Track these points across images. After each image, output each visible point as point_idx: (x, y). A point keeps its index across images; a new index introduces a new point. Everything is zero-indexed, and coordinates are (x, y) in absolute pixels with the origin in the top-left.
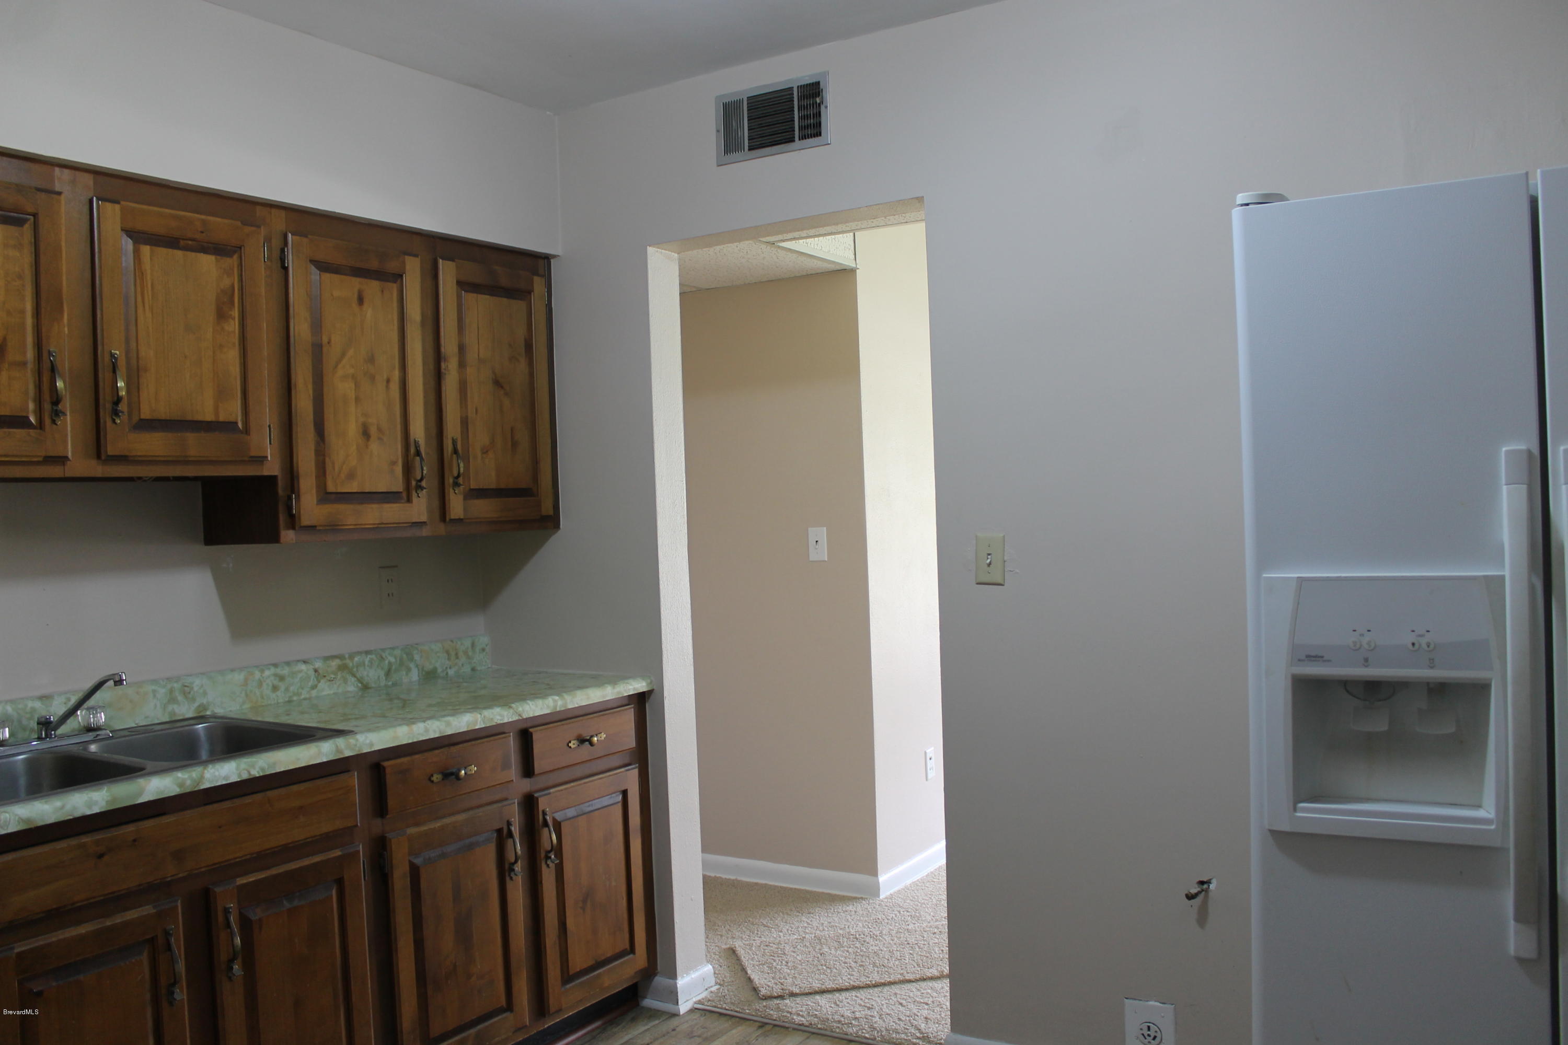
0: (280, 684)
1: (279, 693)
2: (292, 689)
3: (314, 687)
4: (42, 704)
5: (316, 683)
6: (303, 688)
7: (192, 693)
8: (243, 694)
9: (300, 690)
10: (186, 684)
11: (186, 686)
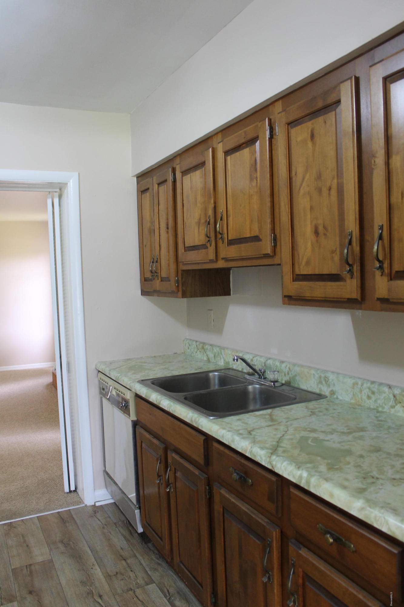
0: (372, 396)
1: (371, 401)
2: (379, 402)
3: (393, 407)
4: (280, 364)
5: (394, 404)
6: (385, 405)
7: (329, 382)
8: (352, 393)
9: (384, 405)
10: (326, 376)
11: (326, 377)
